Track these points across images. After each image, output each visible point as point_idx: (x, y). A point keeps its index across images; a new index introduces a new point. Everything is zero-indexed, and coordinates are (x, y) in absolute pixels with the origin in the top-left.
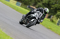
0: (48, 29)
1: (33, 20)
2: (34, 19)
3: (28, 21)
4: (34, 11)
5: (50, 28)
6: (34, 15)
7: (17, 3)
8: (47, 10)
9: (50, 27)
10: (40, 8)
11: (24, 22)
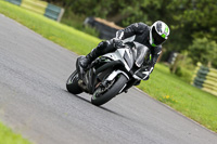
0: (162, 101)
1: (114, 74)
2: (119, 71)
3: (99, 81)
4: (116, 39)
5: (169, 100)
6: (114, 57)
7: (47, 10)
8: (163, 29)
9: (168, 97)
10: (136, 25)
11: (84, 84)
